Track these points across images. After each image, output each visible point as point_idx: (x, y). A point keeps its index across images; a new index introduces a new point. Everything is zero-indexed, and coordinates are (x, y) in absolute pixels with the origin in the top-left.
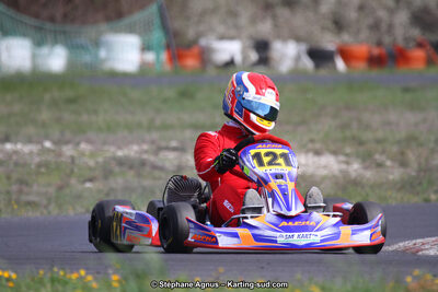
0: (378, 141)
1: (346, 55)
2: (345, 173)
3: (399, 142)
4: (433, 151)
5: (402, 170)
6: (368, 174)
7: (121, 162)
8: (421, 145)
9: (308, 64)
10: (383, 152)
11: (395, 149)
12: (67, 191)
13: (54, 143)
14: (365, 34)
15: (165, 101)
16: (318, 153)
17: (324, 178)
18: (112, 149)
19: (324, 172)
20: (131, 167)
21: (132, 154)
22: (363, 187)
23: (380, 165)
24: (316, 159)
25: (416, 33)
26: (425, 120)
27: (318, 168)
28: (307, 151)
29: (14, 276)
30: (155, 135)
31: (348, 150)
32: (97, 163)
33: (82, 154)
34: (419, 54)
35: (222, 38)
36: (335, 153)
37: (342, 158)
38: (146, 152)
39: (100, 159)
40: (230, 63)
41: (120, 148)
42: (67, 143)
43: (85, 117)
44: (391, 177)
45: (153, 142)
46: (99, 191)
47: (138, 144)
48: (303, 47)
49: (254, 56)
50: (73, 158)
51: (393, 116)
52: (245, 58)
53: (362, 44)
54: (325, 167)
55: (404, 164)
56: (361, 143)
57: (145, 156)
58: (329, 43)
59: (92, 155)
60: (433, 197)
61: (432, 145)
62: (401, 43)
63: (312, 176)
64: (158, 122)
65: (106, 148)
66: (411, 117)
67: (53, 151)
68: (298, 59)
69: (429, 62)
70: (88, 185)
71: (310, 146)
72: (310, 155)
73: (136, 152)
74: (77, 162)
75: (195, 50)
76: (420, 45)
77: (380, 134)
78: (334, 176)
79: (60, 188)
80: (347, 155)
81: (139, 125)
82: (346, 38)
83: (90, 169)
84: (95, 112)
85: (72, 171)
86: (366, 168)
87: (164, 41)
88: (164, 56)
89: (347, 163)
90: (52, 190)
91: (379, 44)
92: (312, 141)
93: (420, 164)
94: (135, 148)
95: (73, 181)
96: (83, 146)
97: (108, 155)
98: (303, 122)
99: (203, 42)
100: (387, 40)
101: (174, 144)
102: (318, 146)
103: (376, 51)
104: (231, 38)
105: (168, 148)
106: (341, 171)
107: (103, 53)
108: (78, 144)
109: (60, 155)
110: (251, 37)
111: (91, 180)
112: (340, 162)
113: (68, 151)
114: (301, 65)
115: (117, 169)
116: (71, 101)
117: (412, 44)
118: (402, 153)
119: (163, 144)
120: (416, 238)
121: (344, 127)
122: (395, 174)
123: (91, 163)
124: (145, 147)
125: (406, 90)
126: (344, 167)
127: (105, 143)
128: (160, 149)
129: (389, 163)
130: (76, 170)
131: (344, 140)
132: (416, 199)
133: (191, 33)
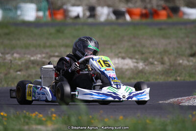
0: (151, 53)
1: (130, 13)
2: (136, 67)
3: (160, 53)
4: (176, 57)
5: (162, 66)
6: (147, 68)
7: (33, 62)
8: (170, 54)
9: (113, 17)
10: (153, 58)
11: (159, 56)
12: (9, 75)
13: (2, 54)
14: (139, 3)
15: (50, 34)
16: (123, 58)
17: (127, 70)
18: (29, 56)
19: (127, 67)
20: (38, 65)
21: (38, 58)
22: (145, 74)
23: (152, 64)
24: (122, 61)
25: (162, 3)
26: (170, 43)
27: (124, 65)
28: (118, 57)
29: (5, 115)
30: (48, 50)
31: (137, 57)
32: (22, 63)
33: (15, 59)
34: (164, 13)
35: (74, 5)
36: (131, 58)
37: (135, 60)
38: (44, 58)
39: (23, 61)
40: (78, 17)
41: (32, 56)
42: (8, 54)
43: (14, 42)
44: (157, 69)
45: (47, 53)
46: (24, 76)
47: (40, 54)
48: (111, 9)
49: (88, 14)
50: (11, 61)
51: (156, 41)
52: (84, 14)
53: (138, 8)
54: (127, 65)
55: (163, 63)
56: (143, 54)
57: (44, 60)
58: (123, 8)
59: (20, 59)
60: (179, 78)
61: (175, 54)
62: (155, 7)
63: (121, 69)
64: (48, 44)
65: (26, 56)
66: (164, 42)
67: (2, 57)
68: (108, 15)
69: (169, 16)
70: (19, 73)
71: (120, 55)
72: (120, 59)
73: (40, 58)
74: (13, 62)
75: (61, 11)
76: (164, 9)
77: (151, 50)
78: (131, 69)
79: (6, 74)
80: (137, 59)
81: (39, 46)
82: (130, 5)
83: (19, 65)
84: (19, 39)
85: (11, 66)
86: (146, 65)
87: (47, 7)
88: (47, 13)
89: (137, 63)
90: (2, 75)
91: (145, 8)
92: (120, 52)
93: (170, 63)
94: (39, 56)
95: (12, 71)
96: (15, 55)
97: (27, 59)
98: (115, 44)
99: (65, 7)
100: (149, 6)
101: (56, 54)
102: (123, 55)
103: (144, 11)
104: (78, 5)
105: (54, 56)
106: (135, 66)
107: (19, 13)
108: (13, 54)
109: (5, 59)
110: (87, 5)
111: (20, 71)
112: (133, 62)
113: (8, 57)
114: (110, 18)
115: (31, 66)
116: (7, 34)
117: (160, 8)
118: (162, 58)
119: (52, 54)
120: (178, 97)
121: (134, 46)
122: (159, 68)
123: (20, 63)
124: (44, 55)
125: (160, 29)
126: (135, 64)
127: (25, 54)
128: (51, 56)
129: (156, 63)
130: (13, 66)
131: (135, 52)
132: (171, 79)
133: (59, 3)
